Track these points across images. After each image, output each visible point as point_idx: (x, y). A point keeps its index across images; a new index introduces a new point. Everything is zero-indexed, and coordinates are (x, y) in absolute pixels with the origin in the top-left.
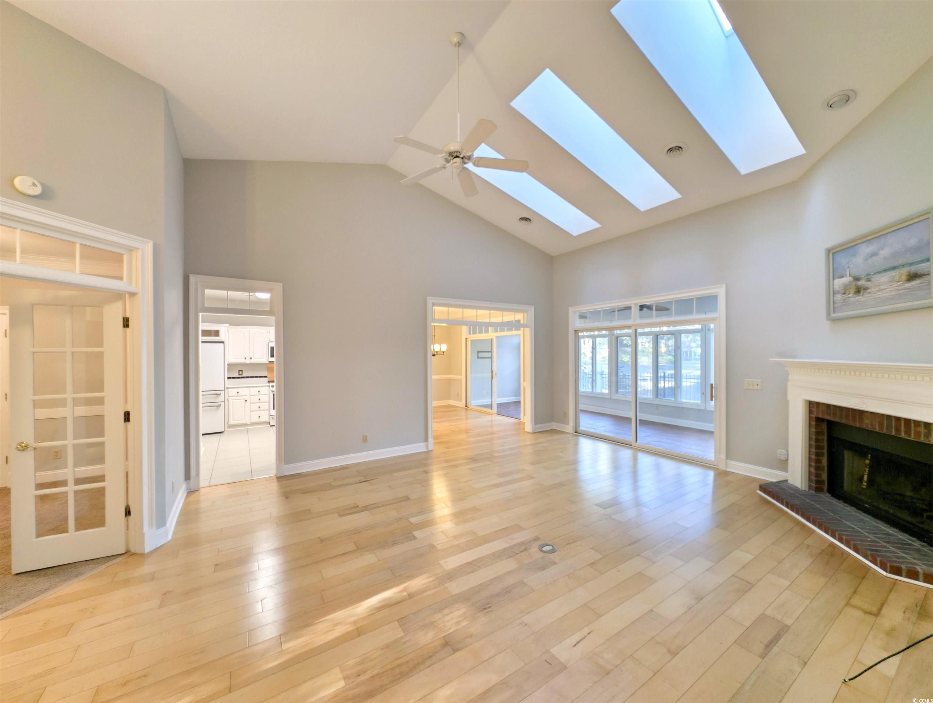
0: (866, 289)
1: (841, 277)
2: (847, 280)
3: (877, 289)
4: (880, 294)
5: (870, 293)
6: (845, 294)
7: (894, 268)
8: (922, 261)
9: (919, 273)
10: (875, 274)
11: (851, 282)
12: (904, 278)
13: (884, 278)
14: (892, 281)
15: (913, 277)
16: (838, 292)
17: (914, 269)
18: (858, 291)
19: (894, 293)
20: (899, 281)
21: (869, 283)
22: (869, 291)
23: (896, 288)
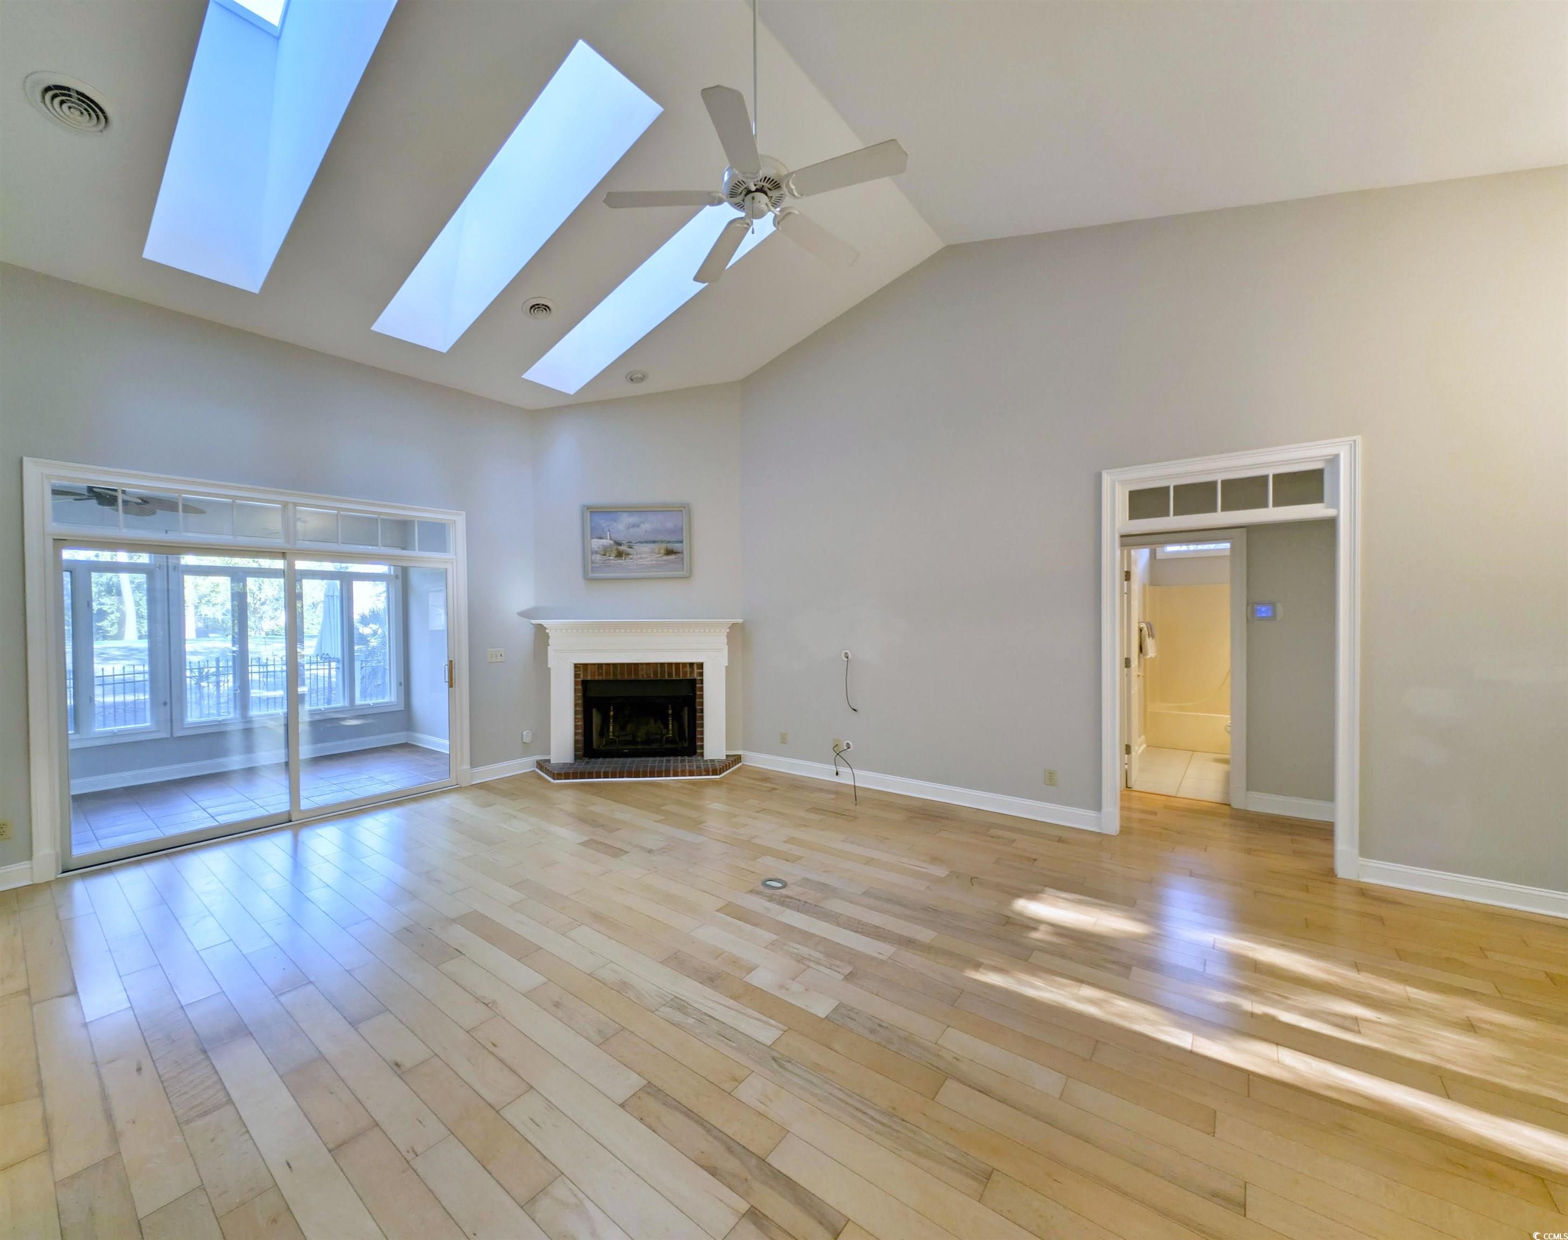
0: (628, 554)
1: (601, 538)
2: (607, 542)
3: (638, 556)
4: (640, 562)
5: (631, 559)
6: (605, 555)
7: (654, 542)
8: (677, 542)
9: (674, 551)
10: (637, 543)
11: (611, 545)
12: (663, 551)
13: (646, 548)
14: (653, 552)
15: (669, 552)
16: (597, 553)
17: (670, 546)
18: (620, 555)
19: (654, 562)
20: (658, 554)
21: (631, 549)
22: (631, 556)
23: (656, 559)
